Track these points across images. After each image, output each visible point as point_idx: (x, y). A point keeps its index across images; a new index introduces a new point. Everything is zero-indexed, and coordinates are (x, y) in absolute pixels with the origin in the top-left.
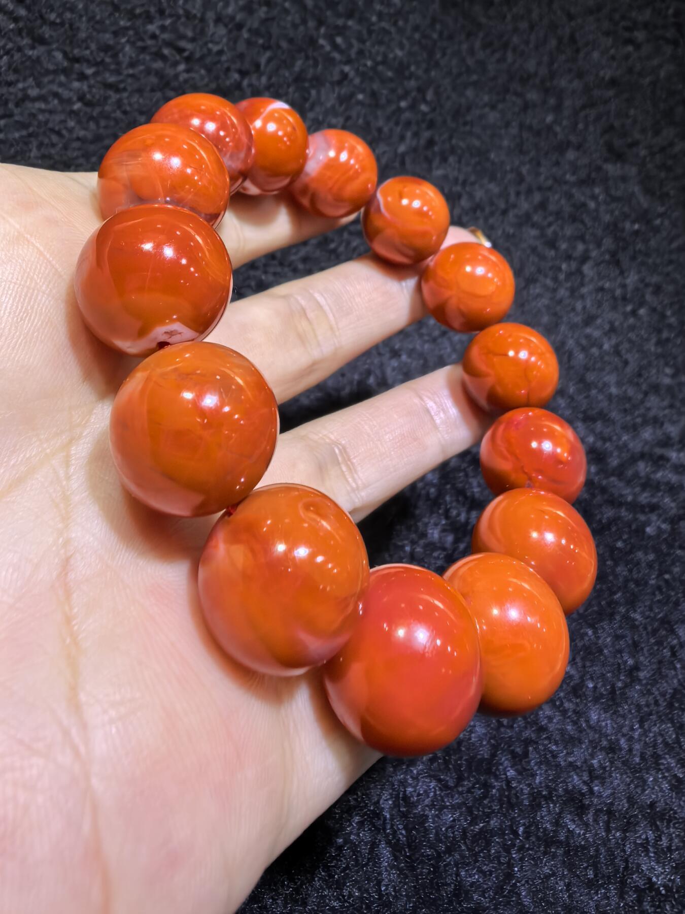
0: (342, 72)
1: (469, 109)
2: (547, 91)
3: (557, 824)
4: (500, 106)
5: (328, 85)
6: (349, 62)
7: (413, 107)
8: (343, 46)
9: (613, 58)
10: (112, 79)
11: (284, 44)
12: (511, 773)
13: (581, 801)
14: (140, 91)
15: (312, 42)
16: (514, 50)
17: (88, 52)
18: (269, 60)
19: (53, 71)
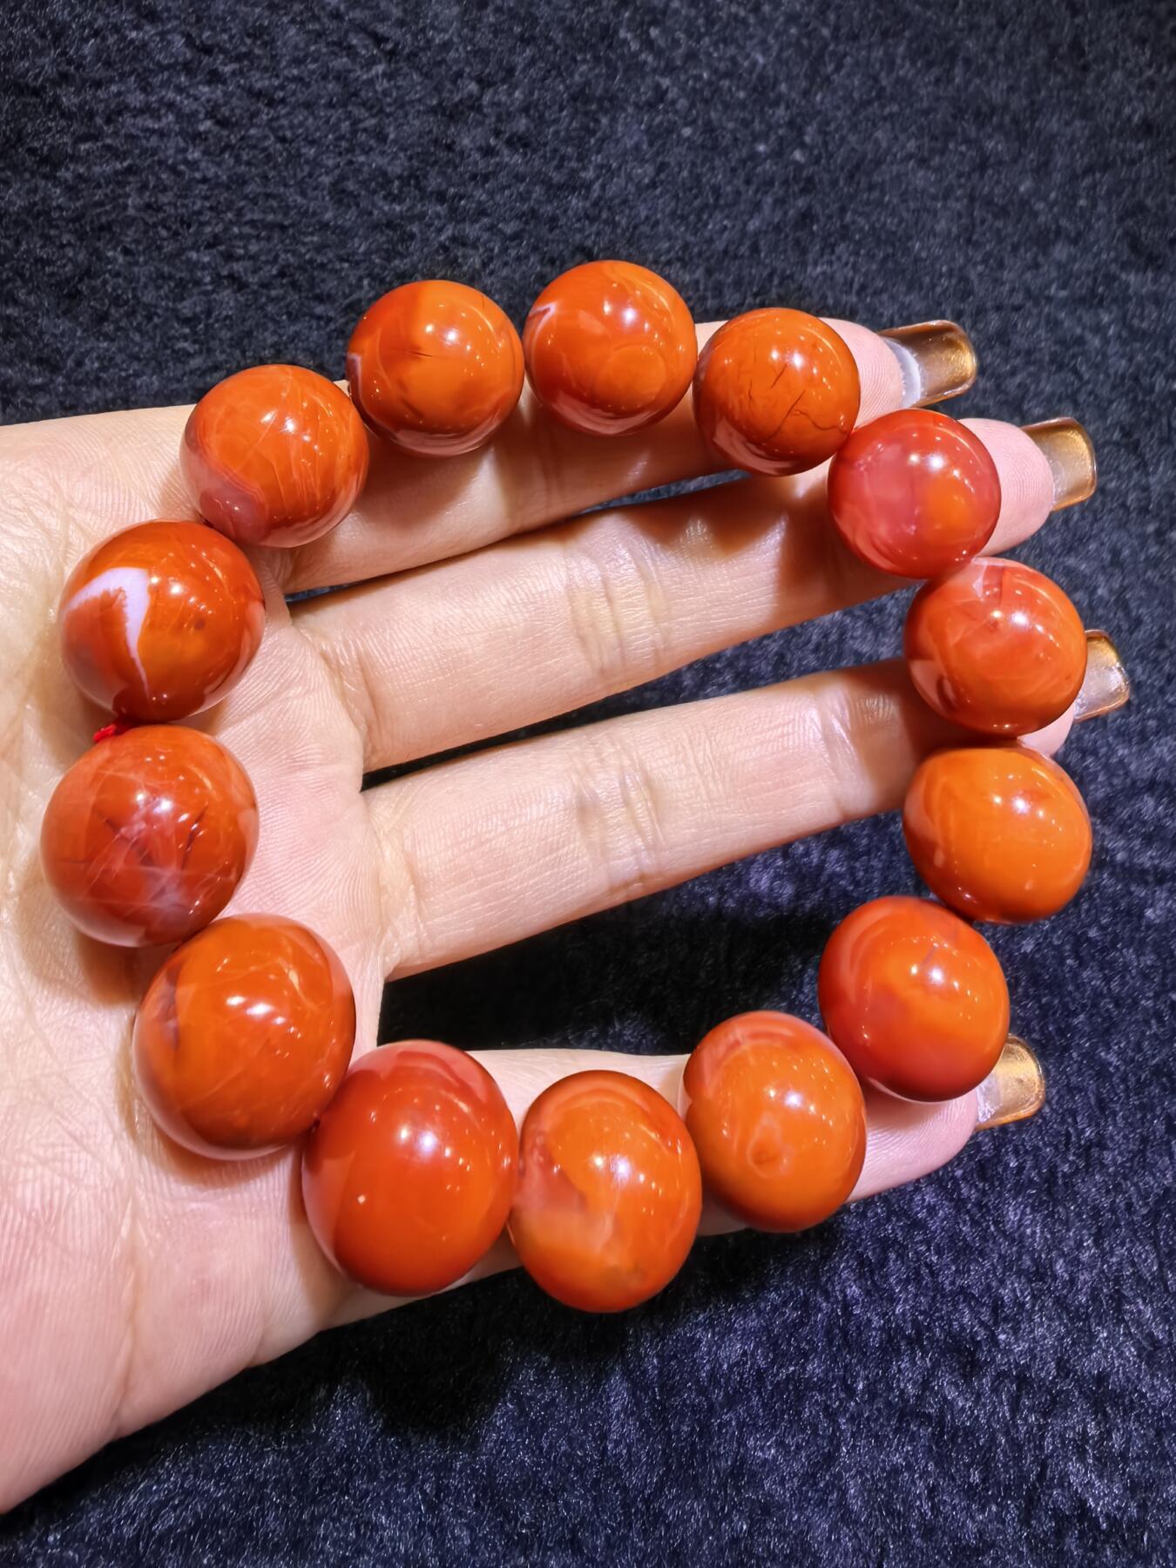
0: (657, 86)
1: (878, 163)
2: (1022, 137)
3: (925, 1385)
5: (630, 110)
6: (670, 70)
7: (778, 153)
8: (661, 43)
9: (1151, 84)
10: (259, 85)
11: (558, 36)
12: (854, 1290)
13: (972, 1354)
14: (308, 105)
15: (607, 33)
16: (967, 62)
17: (225, 37)
18: (532, 62)
19: (169, 67)
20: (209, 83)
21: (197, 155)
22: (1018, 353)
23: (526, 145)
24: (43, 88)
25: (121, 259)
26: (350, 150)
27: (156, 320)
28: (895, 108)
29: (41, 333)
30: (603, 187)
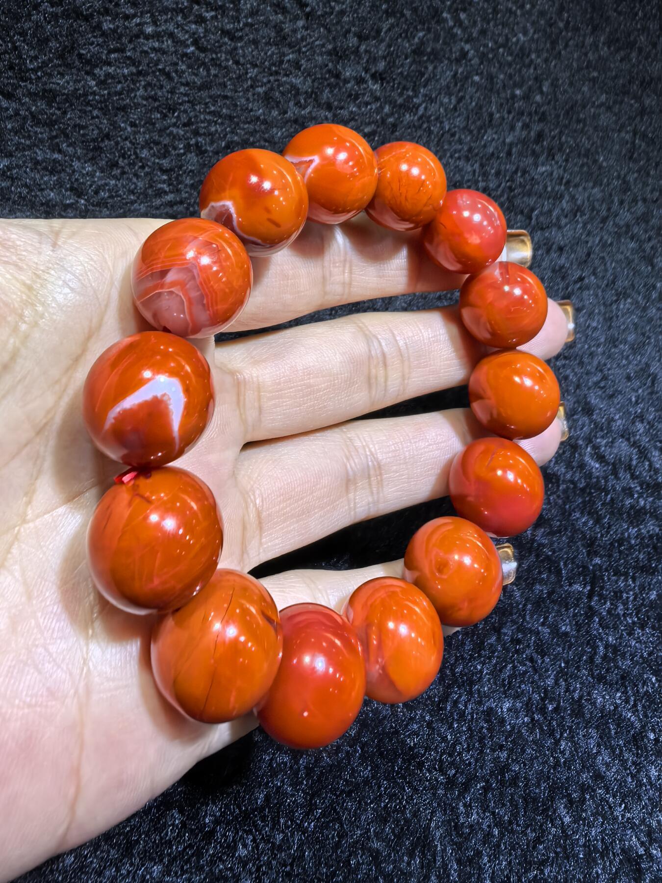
0: (462, 49)
1: (583, 106)
4: (616, 109)
5: (446, 62)
6: (470, 39)
7: (526, 97)
8: (466, 22)
10: (229, 27)
11: (408, 13)
14: (255, 42)
15: (436, 14)
16: (640, 50)
18: (391, 28)
19: (173, 10)
20: (196, 23)
21: (184, 67)
22: (653, 228)
23: (382, 79)
24: (92, 15)
25: (129, 129)
26: (277, 73)
27: (147, 169)
28: (595, 74)
29: (74, 171)
30: (426, 108)
